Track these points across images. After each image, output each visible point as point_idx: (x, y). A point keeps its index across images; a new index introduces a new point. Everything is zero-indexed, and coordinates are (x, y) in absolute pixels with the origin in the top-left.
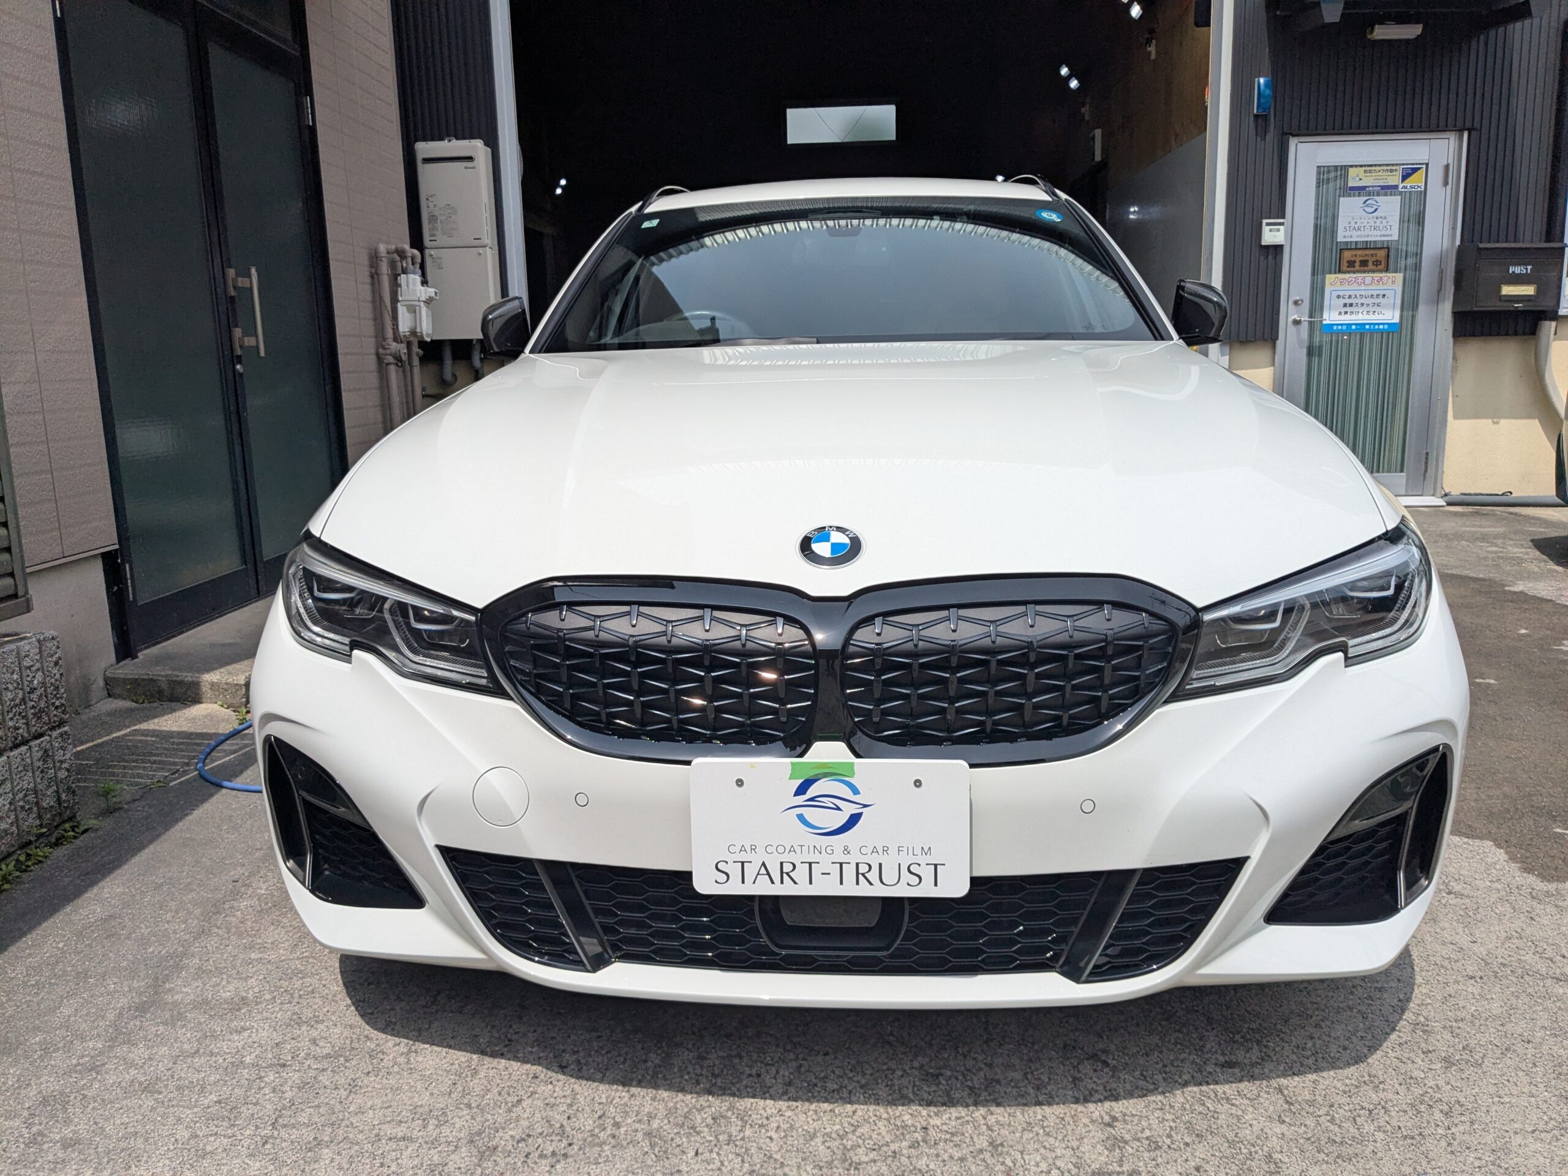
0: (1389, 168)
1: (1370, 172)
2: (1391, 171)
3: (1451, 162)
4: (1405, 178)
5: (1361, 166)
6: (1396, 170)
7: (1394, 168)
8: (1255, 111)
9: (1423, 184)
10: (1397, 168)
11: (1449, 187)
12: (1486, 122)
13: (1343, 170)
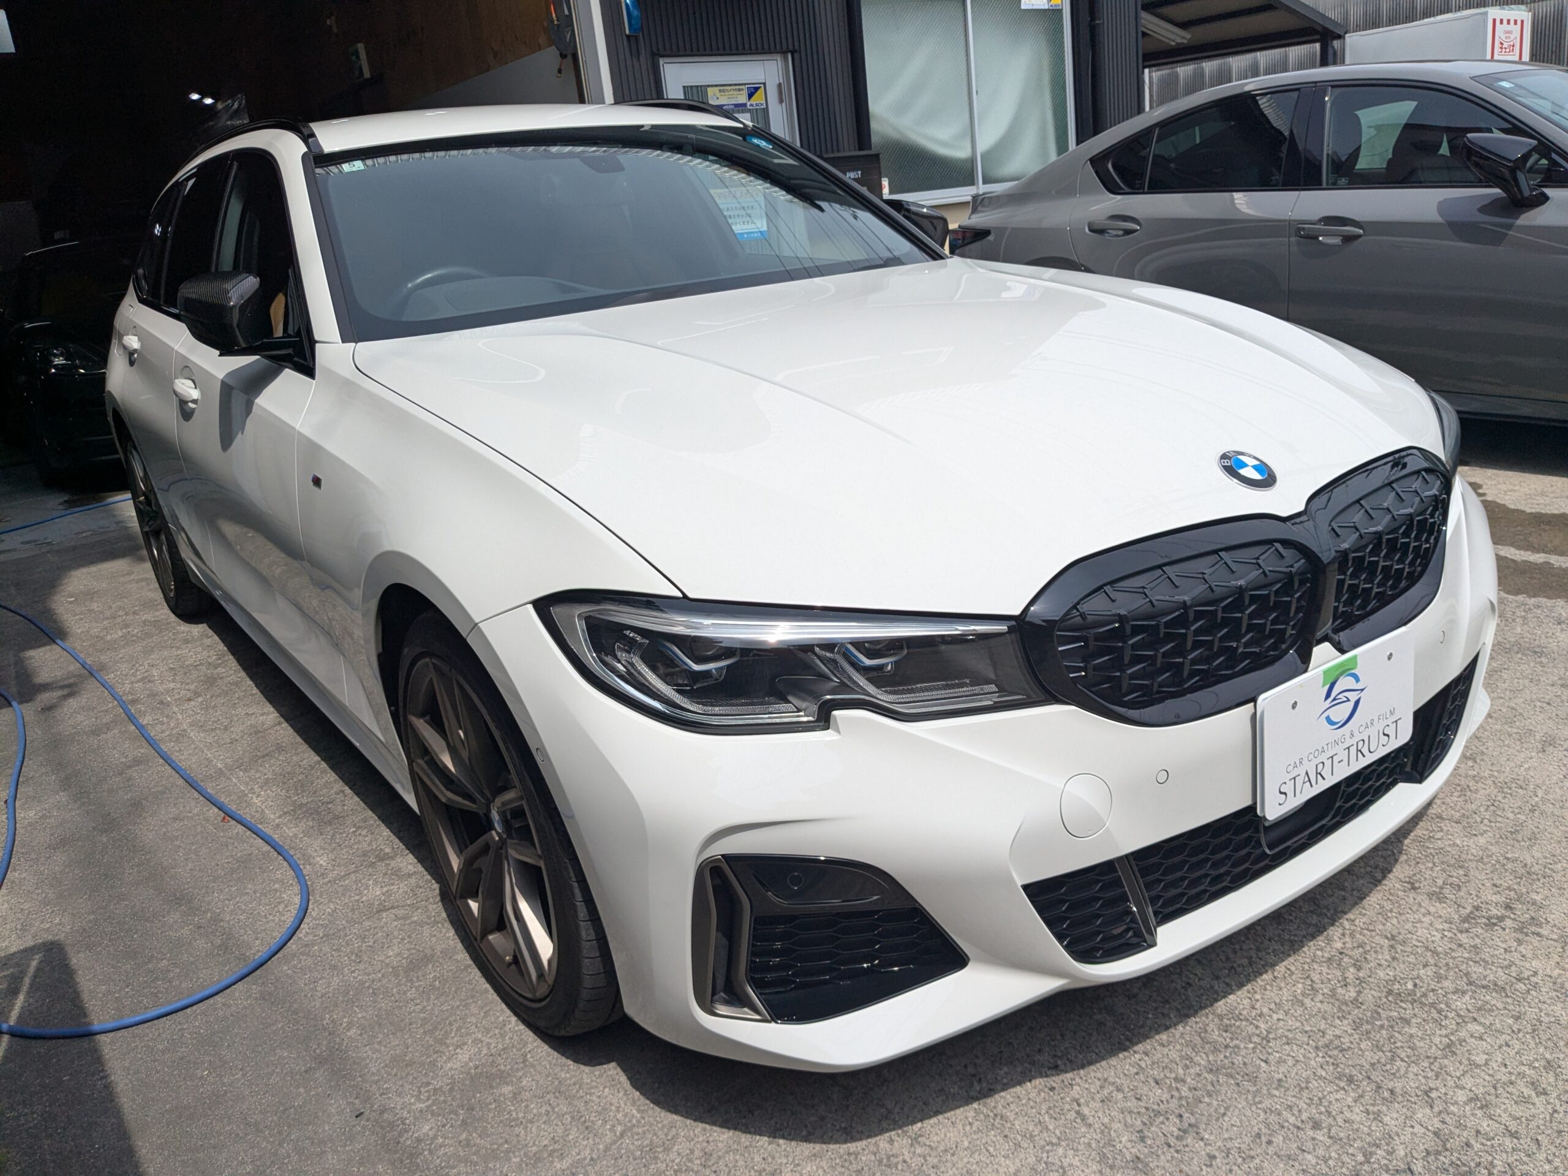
0: (737, 87)
1: (724, 91)
2: (739, 90)
3: (781, 81)
4: (750, 96)
5: (716, 86)
6: (742, 90)
7: (741, 87)
8: (627, 32)
9: (764, 102)
10: (743, 87)
11: (784, 104)
12: (802, 46)
13: (702, 89)
